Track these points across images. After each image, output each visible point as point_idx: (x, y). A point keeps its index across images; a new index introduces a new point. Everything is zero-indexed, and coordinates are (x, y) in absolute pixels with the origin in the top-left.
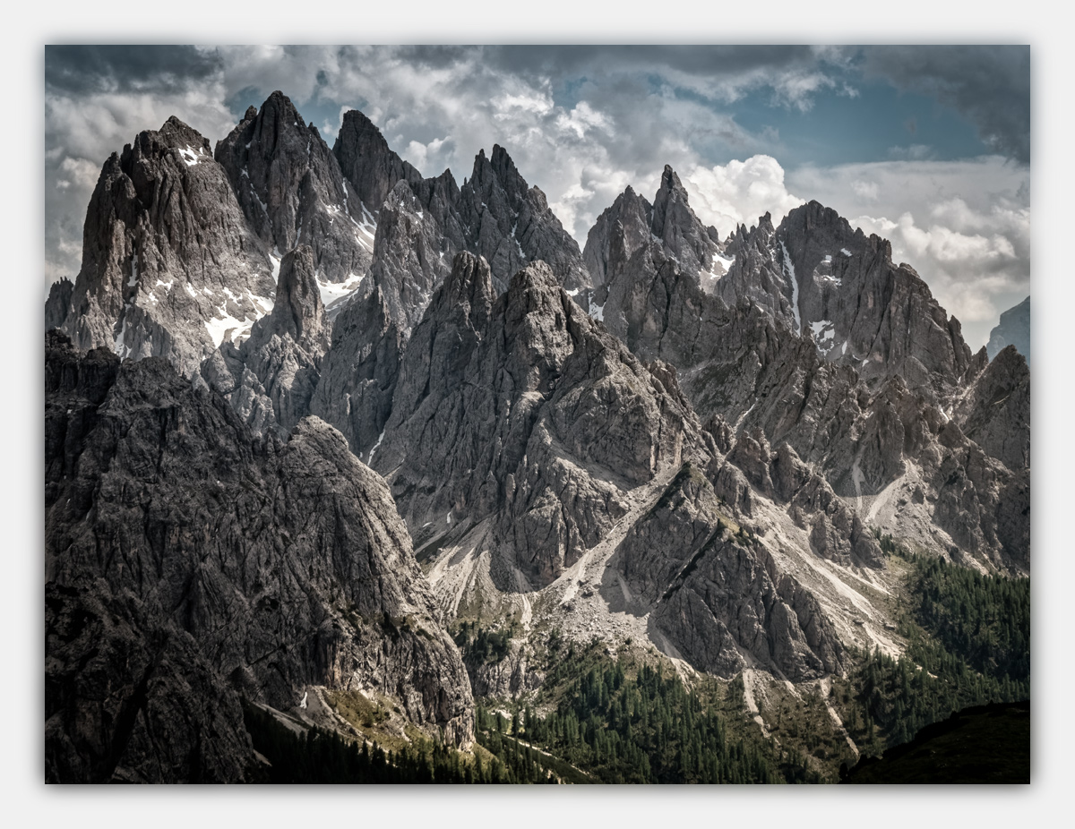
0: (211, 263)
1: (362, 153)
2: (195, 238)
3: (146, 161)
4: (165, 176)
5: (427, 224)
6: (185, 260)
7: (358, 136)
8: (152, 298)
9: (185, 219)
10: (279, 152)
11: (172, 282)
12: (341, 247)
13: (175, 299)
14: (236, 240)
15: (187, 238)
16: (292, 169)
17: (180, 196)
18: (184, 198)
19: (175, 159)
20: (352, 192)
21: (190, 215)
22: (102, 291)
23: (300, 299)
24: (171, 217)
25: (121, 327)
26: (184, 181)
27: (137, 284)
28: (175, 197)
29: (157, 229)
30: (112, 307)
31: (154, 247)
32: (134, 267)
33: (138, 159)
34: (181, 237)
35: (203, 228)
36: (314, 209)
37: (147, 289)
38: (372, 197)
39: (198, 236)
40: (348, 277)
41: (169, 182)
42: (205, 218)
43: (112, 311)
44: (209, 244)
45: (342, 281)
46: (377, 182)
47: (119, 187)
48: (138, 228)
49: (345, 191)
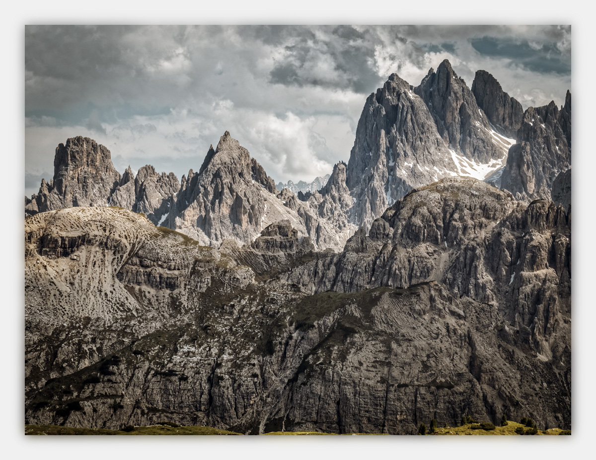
0: (427, 153)
1: (488, 93)
2: (419, 139)
3: (390, 97)
4: (403, 106)
5: (549, 131)
6: (415, 151)
7: (486, 84)
8: (404, 172)
9: (414, 129)
10: (450, 93)
11: (412, 163)
12: (486, 144)
13: (415, 173)
14: (436, 141)
15: (416, 139)
16: (456, 102)
17: (411, 117)
18: (413, 117)
19: (406, 96)
20: (484, 114)
21: (416, 127)
22: (378, 168)
23: (526, 172)
24: (407, 128)
25: (388, 188)
26: (412, 107)
27: (395, 164)
28: (409, 116)
29: (400, 135)
30: (383, 177)
31: (401, 144)
32: (390, 155)
33: (386, 97)
34: (413, 139)
35: (422, 133)
36: (470, 124)
37: (401, 167)
38: (495, 117)
39: (420, 138)
40: (490, 161)
41: (405, 109)
42: (423, 128)
43: (383, 179)
44: (425, 142)
45: (487, 163)
46: (497, 109)
47: (377, 111)
48: (391, 134)
49: (481, 114)
